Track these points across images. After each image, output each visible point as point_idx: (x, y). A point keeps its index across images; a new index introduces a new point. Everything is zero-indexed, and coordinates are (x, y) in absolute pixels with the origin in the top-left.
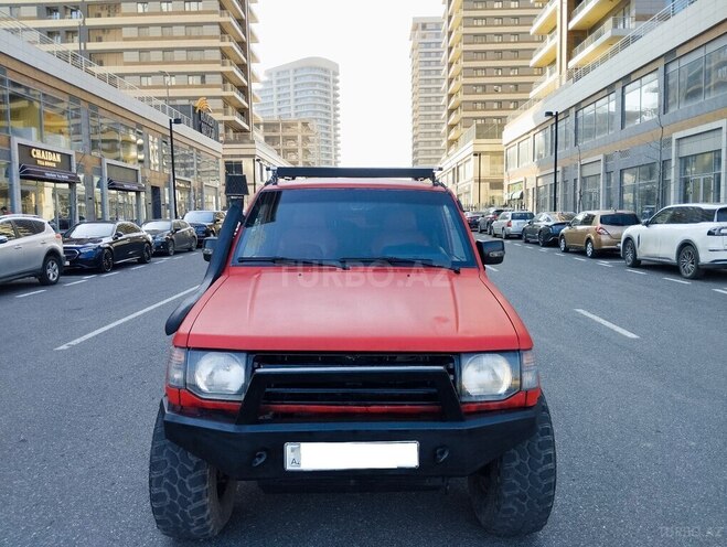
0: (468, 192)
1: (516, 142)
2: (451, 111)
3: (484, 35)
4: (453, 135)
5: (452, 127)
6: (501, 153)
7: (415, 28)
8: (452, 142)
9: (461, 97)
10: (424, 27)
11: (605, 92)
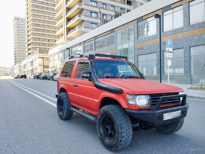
0: (37, 69)
1: (53, 55)
2: (29, 45)
3: (39, 25)
4: (30, 52)
5: (29, 49)
6: (48, 58)
7: (15, 19)
8: (29, 54)
9: (32, 41)
10: (18, 19)
11: (79, 44)
